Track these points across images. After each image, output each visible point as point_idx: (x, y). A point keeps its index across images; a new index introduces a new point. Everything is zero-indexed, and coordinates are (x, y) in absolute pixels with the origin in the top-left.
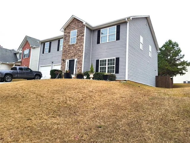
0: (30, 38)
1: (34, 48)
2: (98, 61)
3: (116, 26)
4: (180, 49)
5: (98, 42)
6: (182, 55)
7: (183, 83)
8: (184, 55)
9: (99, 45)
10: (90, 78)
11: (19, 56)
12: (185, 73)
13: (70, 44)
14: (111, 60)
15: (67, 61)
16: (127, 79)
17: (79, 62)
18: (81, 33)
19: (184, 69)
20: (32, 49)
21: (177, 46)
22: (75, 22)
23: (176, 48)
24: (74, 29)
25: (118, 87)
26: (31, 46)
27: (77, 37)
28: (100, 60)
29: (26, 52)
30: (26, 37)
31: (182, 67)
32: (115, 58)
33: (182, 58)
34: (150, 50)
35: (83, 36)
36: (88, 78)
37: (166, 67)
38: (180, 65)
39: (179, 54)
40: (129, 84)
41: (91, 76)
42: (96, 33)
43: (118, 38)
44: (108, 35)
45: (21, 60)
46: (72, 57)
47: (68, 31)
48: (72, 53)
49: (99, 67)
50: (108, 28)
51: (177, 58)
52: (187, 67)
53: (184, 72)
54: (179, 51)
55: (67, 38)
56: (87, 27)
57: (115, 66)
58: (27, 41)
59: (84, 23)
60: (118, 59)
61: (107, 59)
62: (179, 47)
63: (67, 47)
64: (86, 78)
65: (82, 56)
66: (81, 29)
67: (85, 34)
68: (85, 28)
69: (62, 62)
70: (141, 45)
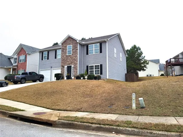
0: (24, 45)
1: (30, 54)
2: (87, 67)
3: (99, 44)
4: (142, 52)
5: (87, 54)
6: (143, 56)
7: (146, 76)
8: (144, 57)
9: (88, 55)
10: (85, 79)
11: (14, 61)
12: (146, 70)
13: (67, 55)
14: (97, 66)
15: (66, 67)
16: (108, 78)
17: (75, 68)
18: (75, 48)
19: (145, 66)
20: (28, 55)
21: (140, 49)
22: (70, 39)
23: (139, 51)
24: (70, 44)
25: (105, 84)
26: (27, 53)
27: (72, 50)
28: (89, 66)
29: (22, 57)
30: (21, 45)
31: (143, 65)
32: (99, 65)
33: (143, 58)
34: (121, 56)
35: (77, 49)
36: (84, 79)
37: (132, 66)
38: (142, 63)
39: (141, 56)
40: (109, 81)
41: (86, 77)
42: (86, 47)
43: (101, 52)
44: (94, 49)
45: (16, 64)
46: (69, 64)
47: (65, 46)
48: (69, 61)
49: (89, 70)
50: (94, 44)
51: (140, 58)
52: (147, 65)
53: (145, 68)
54: (141, 53)
55: (64, 51)
56: (79, 44)
57: (100, 69)
58: (22, 48)
59: (78, 41)
60: (101, 65)
61: (94, 65)
62: (141, 50)
63: (65, 57)
64: (83, 79)
65: (77, 63)
66: (75, 45)
67: (78, 48)
68: (78, 44)
69: (62, 67)
70: (115, 54)
